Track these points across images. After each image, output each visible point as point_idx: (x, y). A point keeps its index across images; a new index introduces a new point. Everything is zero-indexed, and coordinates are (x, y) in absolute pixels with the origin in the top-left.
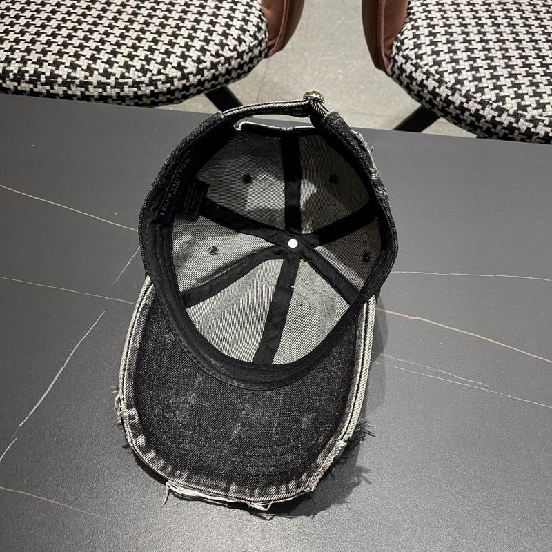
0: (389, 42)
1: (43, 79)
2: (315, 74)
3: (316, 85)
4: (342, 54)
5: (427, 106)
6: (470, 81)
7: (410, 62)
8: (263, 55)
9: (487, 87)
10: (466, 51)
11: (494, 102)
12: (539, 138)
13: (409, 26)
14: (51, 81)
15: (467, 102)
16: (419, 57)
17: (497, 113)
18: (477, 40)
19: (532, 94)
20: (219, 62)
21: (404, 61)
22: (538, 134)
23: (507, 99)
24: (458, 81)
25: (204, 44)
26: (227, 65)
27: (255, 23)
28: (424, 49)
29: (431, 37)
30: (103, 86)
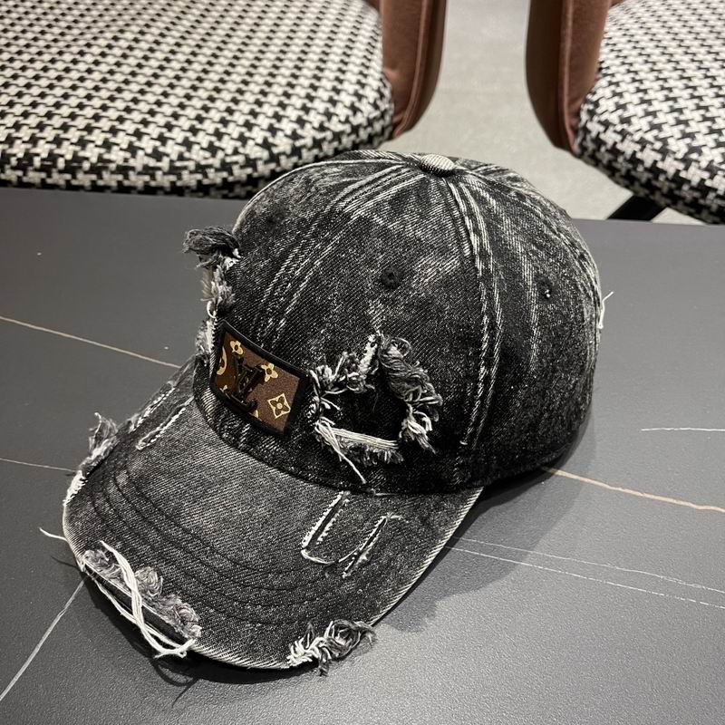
0: (575, 107)
1: (61, 163)
5: (643, 192)
6: (712, 148)
7: (611, 128)
8: (387, 134)
10: (697, 110)
13: (604, 82)
14: (73, 166)
15: (712, 178)
16: (626, 121)
18: (711, 96)
20: (324, 139)
21: (602, 128)
24: (692, 150)
25: (301, 113)
26: (335, 144)
27: (376, 88)
28: (631, 110)
29: (641, 95)
30: (151, 172)
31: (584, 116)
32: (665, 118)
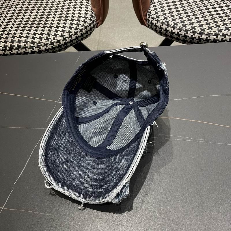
2: (120, 36)
3: (121, 40)
4: (129, 26)
6: (180, 23)
7: (154, 19)
9: (187, 24)
10: (177, 12)
11: (191, 29)
12: (212, 41)
13: (152, 6)
14: (11, 48)
15: (180, 31)
16: (158, 17)
17: (193, 34)
18: (180, 7)
19: (206, 24)
20: (78, 31)
21: (152, 20)
22: (211, 39)
23: (196, 28)
24: (175, 24)
25: (70, 25)
26: (81, 32)
27: (90, 14)
28: (159, 14)
29: (162, 9)
30: (32, 47)
31: (148, 16)
32: (168, 15)
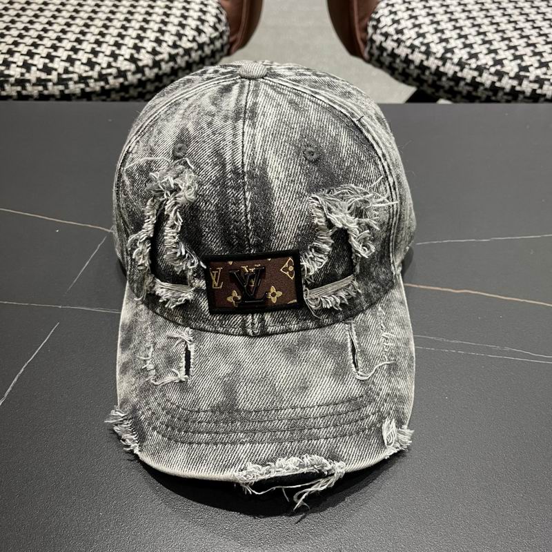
0: (363, 24)
6: (461, 49)
7: (390, 38)
8: (225, 50)
9: (481, 52)
10: (450, 21)
11: (491, 66)
12: (546, 100)
13: (383, 4)
15: (461, 70)
16: (400, 32)
17: (496, 78)
18: (459, 11)
19: (531, 54)
20: (177, 54)
21: (383, 39)
23: (504, 62)
24: (447, 50)
25: (158, 34)
26: (186, 58)
27: (214, 14)
28: (403, 24)
29: (409, 12)
30: (43, 83)
31: (370, 31)
32: (428, 29)
